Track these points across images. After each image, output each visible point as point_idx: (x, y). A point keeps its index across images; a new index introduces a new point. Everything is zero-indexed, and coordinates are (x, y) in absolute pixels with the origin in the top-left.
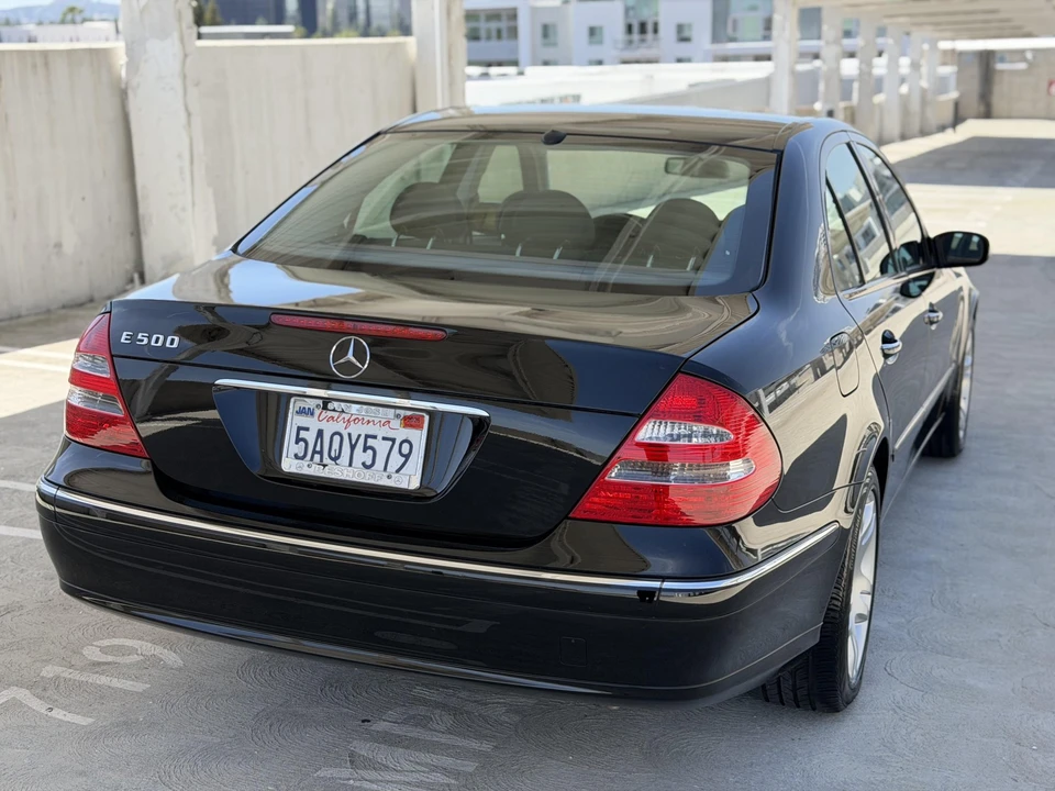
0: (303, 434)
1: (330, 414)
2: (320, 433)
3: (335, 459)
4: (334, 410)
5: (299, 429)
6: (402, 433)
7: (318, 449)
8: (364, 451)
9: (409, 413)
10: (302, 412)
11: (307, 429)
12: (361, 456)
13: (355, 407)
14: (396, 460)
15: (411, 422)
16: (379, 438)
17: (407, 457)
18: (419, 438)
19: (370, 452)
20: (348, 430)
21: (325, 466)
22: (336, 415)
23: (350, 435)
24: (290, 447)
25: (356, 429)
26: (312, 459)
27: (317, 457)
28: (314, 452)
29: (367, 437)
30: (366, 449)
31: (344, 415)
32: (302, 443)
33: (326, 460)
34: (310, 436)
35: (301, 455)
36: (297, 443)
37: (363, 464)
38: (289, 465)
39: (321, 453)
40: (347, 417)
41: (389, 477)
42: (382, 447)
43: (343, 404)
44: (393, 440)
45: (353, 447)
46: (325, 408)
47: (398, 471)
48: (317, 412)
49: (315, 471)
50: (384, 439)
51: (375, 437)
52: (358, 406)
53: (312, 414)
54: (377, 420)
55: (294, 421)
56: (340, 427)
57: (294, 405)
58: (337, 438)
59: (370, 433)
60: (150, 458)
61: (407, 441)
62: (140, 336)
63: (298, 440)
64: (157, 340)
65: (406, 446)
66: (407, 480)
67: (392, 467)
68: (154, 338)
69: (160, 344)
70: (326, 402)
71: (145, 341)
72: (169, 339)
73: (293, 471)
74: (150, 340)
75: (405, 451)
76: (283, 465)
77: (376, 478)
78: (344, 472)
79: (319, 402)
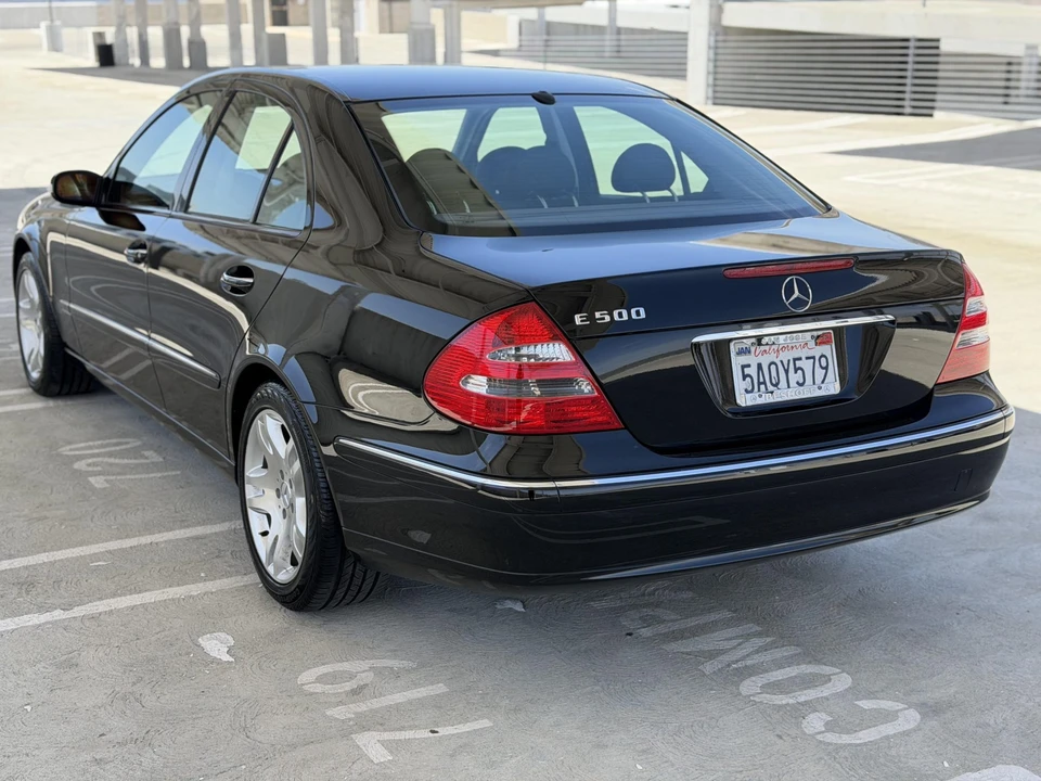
0: (747, 371)
1: (762, 348)
2: (760, 366)
3: (776, 385)
4: (767, 344)
5: (743, 367)
6: (818, 351)
7: (762, 380)
8: (796, 372)
9: (820, 333)
10: (741, 352)
11: (749, 366)
12: (795, 377)
13: (780, 338)
14: (820, 373)
15: (820, 340)
16: (804, 358)
17: (826, 368)
18: (829, 350)
19: (800, 372)
20: (779, 359)
21: (772, 392)
22: (767, 348)
23: (782, 362)
24: (740, 385)
25: (786, 356)
26: (759, 391)
27: (762, 387)
28: (759, 384)
29: (795, 360)
30: (796, 370)
31: (773, 347)
32: (748, 379)
33: (771, 388)
34: (752, 371)
35: (750, 389)
36: (744, 380)
37: (798, 383)
38: (744, 400)
39: (764, 383)
40: (775, 347)
41: (820, 388)
42: (807, 365)
43: (772, 338)
44: (814, 358)
45: (787, 371)
46: (760, 344)
47: (823, 382)
48: (753, 349)
49: (767, 399)
50: (807, 358)
51: (800, 359)
52: (784, 336)
53: (749, 352)
54: (798, 345)
55: (737, 362)
56: (772, 357)
57: (734, 348)
58: (773, 367)
59: (796, 356)
60: (626, 428)
61: (823, 356)
62: (598, 315)
63: (745, 377)
64: (620, 315)
65: (823, 360)
66: (833, 387)
67: (819, 379)
68: (616, 313)
69: (625, 317)
70: (759, 339)
71: (608, 319)
72: (633, 311)
73: (749, 403)
74: (612, 317)
75: (824, 364)
76: (738, 401)
77: (810, 392)
78: (786, 394)
79: (754, 340)
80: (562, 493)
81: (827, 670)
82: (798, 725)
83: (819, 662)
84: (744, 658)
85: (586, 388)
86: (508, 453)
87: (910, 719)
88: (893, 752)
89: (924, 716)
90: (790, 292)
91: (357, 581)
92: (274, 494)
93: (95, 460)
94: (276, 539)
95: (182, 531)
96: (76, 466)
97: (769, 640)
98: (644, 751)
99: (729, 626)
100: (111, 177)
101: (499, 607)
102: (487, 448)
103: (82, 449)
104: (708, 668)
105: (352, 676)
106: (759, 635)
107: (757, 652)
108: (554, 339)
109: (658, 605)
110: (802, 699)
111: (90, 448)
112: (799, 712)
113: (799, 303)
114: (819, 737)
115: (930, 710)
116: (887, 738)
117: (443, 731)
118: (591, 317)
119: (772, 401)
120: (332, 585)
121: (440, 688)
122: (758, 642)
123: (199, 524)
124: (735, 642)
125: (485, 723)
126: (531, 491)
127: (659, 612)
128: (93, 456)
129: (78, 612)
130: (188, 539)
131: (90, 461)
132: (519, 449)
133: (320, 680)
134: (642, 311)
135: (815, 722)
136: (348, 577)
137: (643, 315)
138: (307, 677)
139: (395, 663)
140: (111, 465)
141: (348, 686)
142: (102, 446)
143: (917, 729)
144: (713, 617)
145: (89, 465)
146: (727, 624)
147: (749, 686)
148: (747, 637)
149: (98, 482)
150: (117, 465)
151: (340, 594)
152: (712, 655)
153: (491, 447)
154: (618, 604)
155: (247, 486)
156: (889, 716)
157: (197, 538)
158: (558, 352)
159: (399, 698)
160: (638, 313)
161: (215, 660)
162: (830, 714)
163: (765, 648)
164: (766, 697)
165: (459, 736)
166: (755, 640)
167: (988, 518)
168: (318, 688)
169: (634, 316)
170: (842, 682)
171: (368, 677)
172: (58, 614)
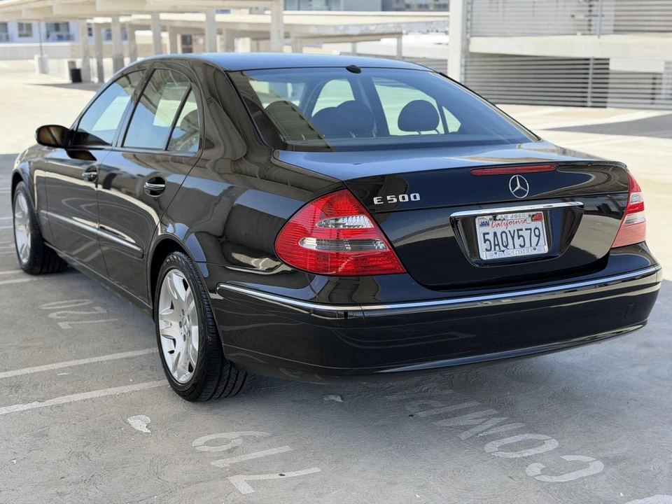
0: (487, 237)
1: (497, 222)
2: (495, 234)
3: (506, 247)
4: (500, 220)
5: (484, 234)
6: (533, 225)
7: (496, 243)
8: (519, 238)
9: (535, 213)
10: (483, 224)
11: (488, 234)
12: (518, 242)
13: (510, 215)
14: (535, 239)
15: (534, 218)
16: (524, 229)
17: (539, 236)
18: (540, 225)
19: (521, 238)
20: (509, 229)
21: (503, 251)
22: (500, 222)
23: (509, 231)
24: (482, 246)
25: (512, 228)
26: (495, 249)
27: (497, 247)
28: (495, 245)
29: (518, 230)
30: (519, 237)
31: (504, 221)
32: (488, 242)
33: (503, 248)
34: (490, 237)
35: (489, 249)
36: (485, 242)
37: (520, 245)
38: (485, 255)
39: (498, 245)
40: (505, 222)
41: (535, 249)
42: (526, 234)
43: (503, 215)
44: (530, 229)
45: (513, 238)
46: (495, 219)
47: (537, 245)
48: (490, 223)
49: (499, 255)
50: (526, 229)
51: (522, 230)
52: (511, 215)
53: (488, 225)
54: (520, 221)
55: (480, 231)
56: (503, 228)
57: (478, 221)
58: (504, 235)
59: (519, 228)
60: (408, 272)
61: (536, 228)
62: (388, 198)
63: (485, 241)
64: (403, 198)
65: (537, 231)
66: (543, 249)
67: (534, 244)
68: (400, 196)
69: (407, 199)
70: (495, 215)
71: (395, 200)
72: (412, 195)
73: (489, 258)
74: (398, 199)
75: (537, 234)
76: (481, 257)
77: (528, 252)
78: (513, 252)
79: (491, 217)
80: (367, 314)
81: (543, 437)
82: (524, 470)
83: (537, 432)
84: (486, 430)
85: (381, 246)
86: (330, 287)
87: (598, 467)
88: (587, 487)
89: (607, 465)
90: (514, 185)
91: (232, 381)
92: (178, 324)
93: (62, 312)
94: (179, 354)
95: (118, 354)
96: (50, 316)
97: (503, 419)
98: (421, 487)
99: (477, 411)
100: (75, 129)
101: (325, 399)
102: (316, 284)
103: (54, 306)
104: (463, 436)
105: (228, 441)
106: (498, 416)
107: (496, 426)
108: (360, 213)
109: (430, 398)
110: (526, 455)
111: (60, 305)
112: (524, 462)
113: (520, 192)
114: (537, 478)
115: (610, 461)
116: (582, 478)
117: (288, 475)
118: (384, 199)
119: (503, 256)
120: (215, 383)
121: (286, 448)
122: (497, 420)
123: (129, 350)
124: (481, 420)
125: (316, 470)
126: (346, 313)
127: (431, 402)
128: (61, 310)
129: (48, 403)
130: (122, 359)
131: (59, 313)
132: (338, 284)
133: (207, 443)
134: (418, 195)
135: (534, 469)
136: (226, 377)
137: (418, 198)
138: (198, 442)
139: (257, 434)
140: (73, 315)
141: (225, 447)
142: (67, 304)
143: (602, 473)
144: (466, 405)
145: (59, 315)
146: (476, 409)
147: (491, 447)
148: (489, 417)
149: (64, 325)
150: (77, 315)
151: (221, 388)
152: (465, 428)
153: (318, 283)
154: (404, 397)
155: (160, 321)
156: (584, 465)
157: (127, 359)
158: (363, 222)
159: (260, 454)
160: (415, 197)
161: (138, 432)
162: (544, 464)
163: (501, 424)
164: (502, 454)
165: (299, 478)
166: (495, 419)
167: (647, 345)
168: (206, 448)
169: (412, 199)
170: (552, 444)
171: (239, 442)
172: (35, 404)
